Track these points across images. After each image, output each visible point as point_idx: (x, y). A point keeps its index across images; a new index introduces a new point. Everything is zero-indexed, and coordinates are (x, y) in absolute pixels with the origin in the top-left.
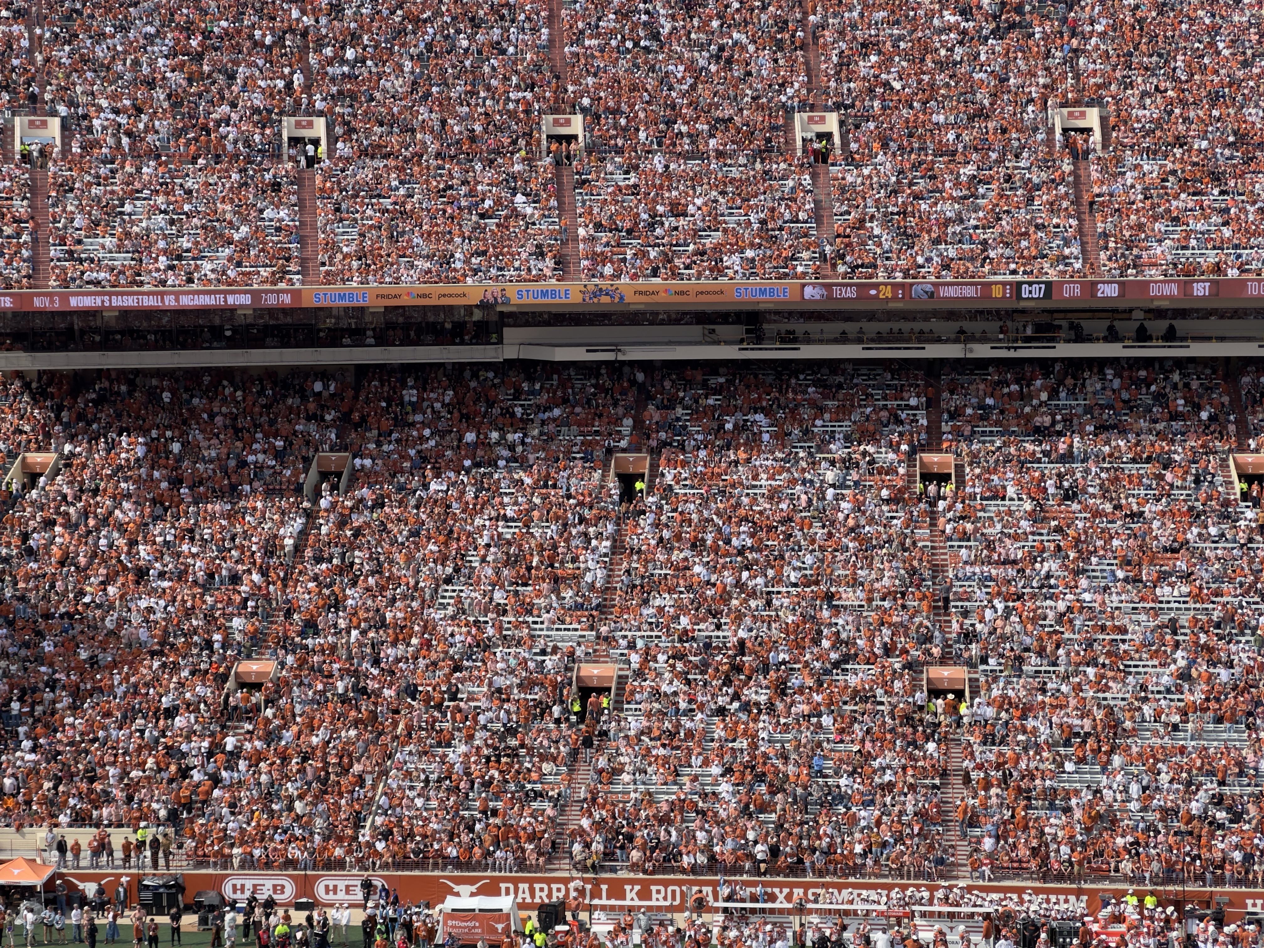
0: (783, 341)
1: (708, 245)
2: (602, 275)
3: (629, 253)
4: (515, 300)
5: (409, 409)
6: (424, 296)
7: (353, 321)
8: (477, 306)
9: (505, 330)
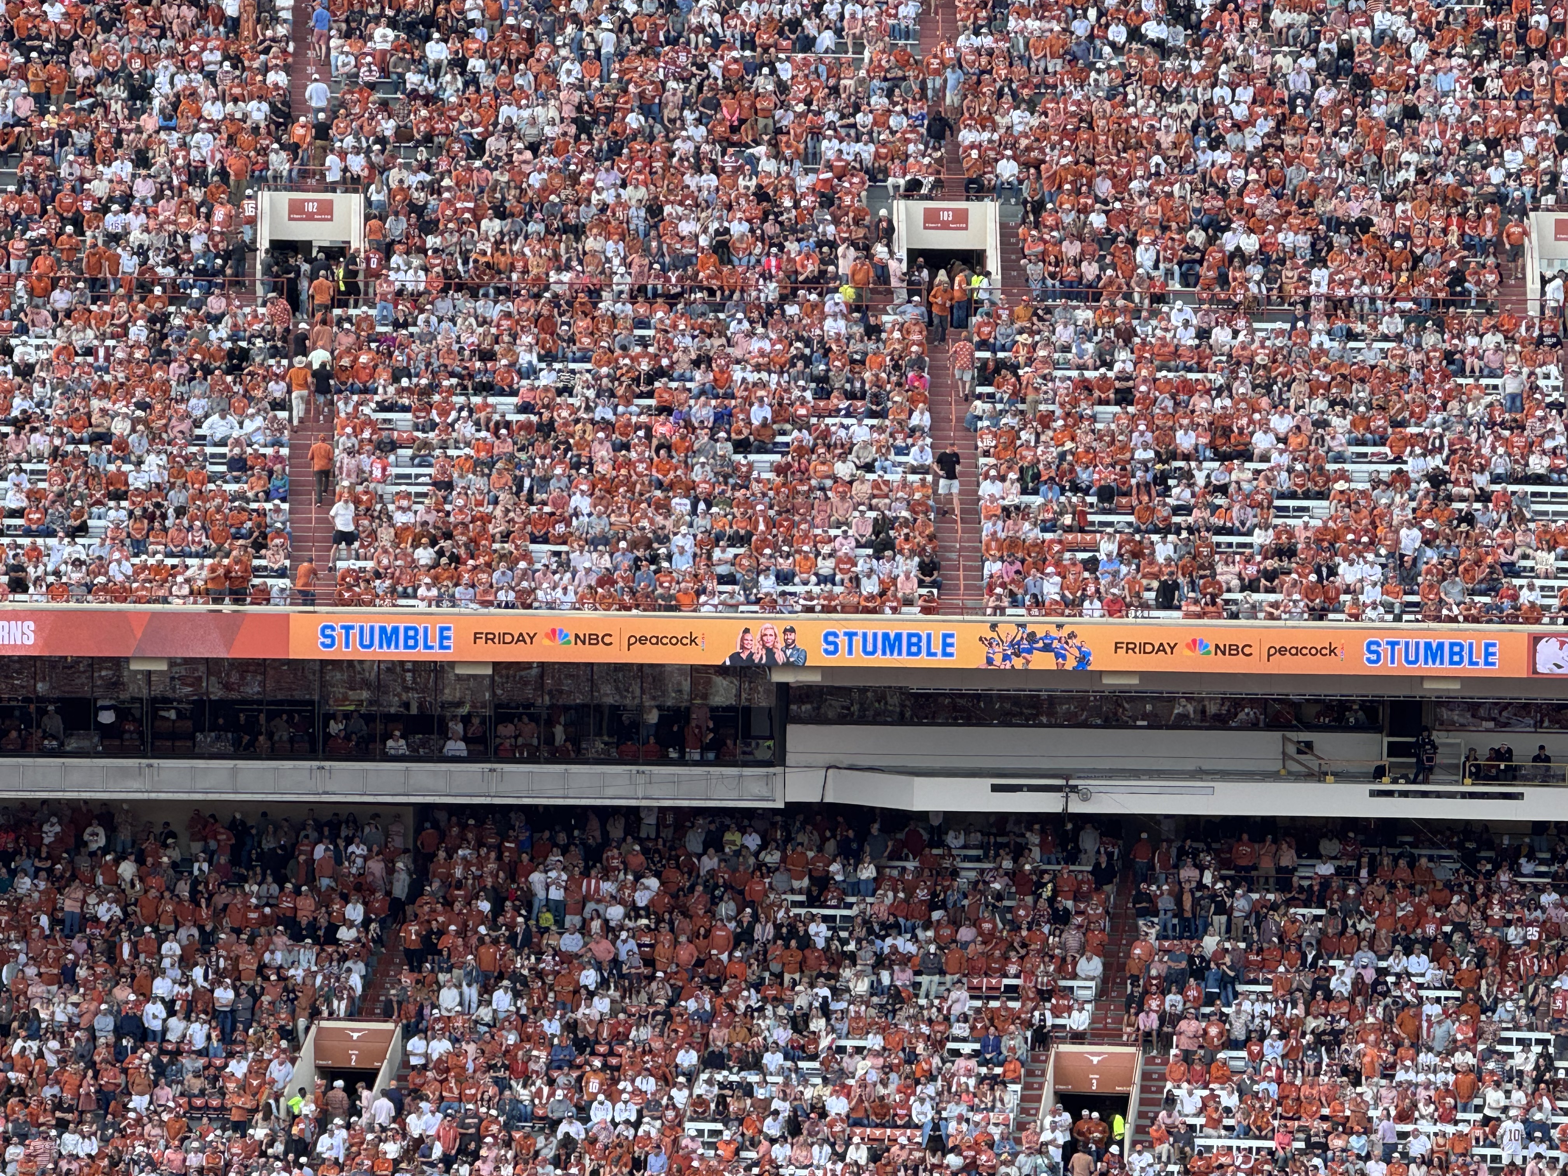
0: (1480, 775)
1: (1301, 536)
2: (1038, 602)
3: (1107, 547)
4: (818, 657)
5: (547, 919)
6: (593, 639)
7: (413, 696)
8: (721, 670)
9: (792, 730)
